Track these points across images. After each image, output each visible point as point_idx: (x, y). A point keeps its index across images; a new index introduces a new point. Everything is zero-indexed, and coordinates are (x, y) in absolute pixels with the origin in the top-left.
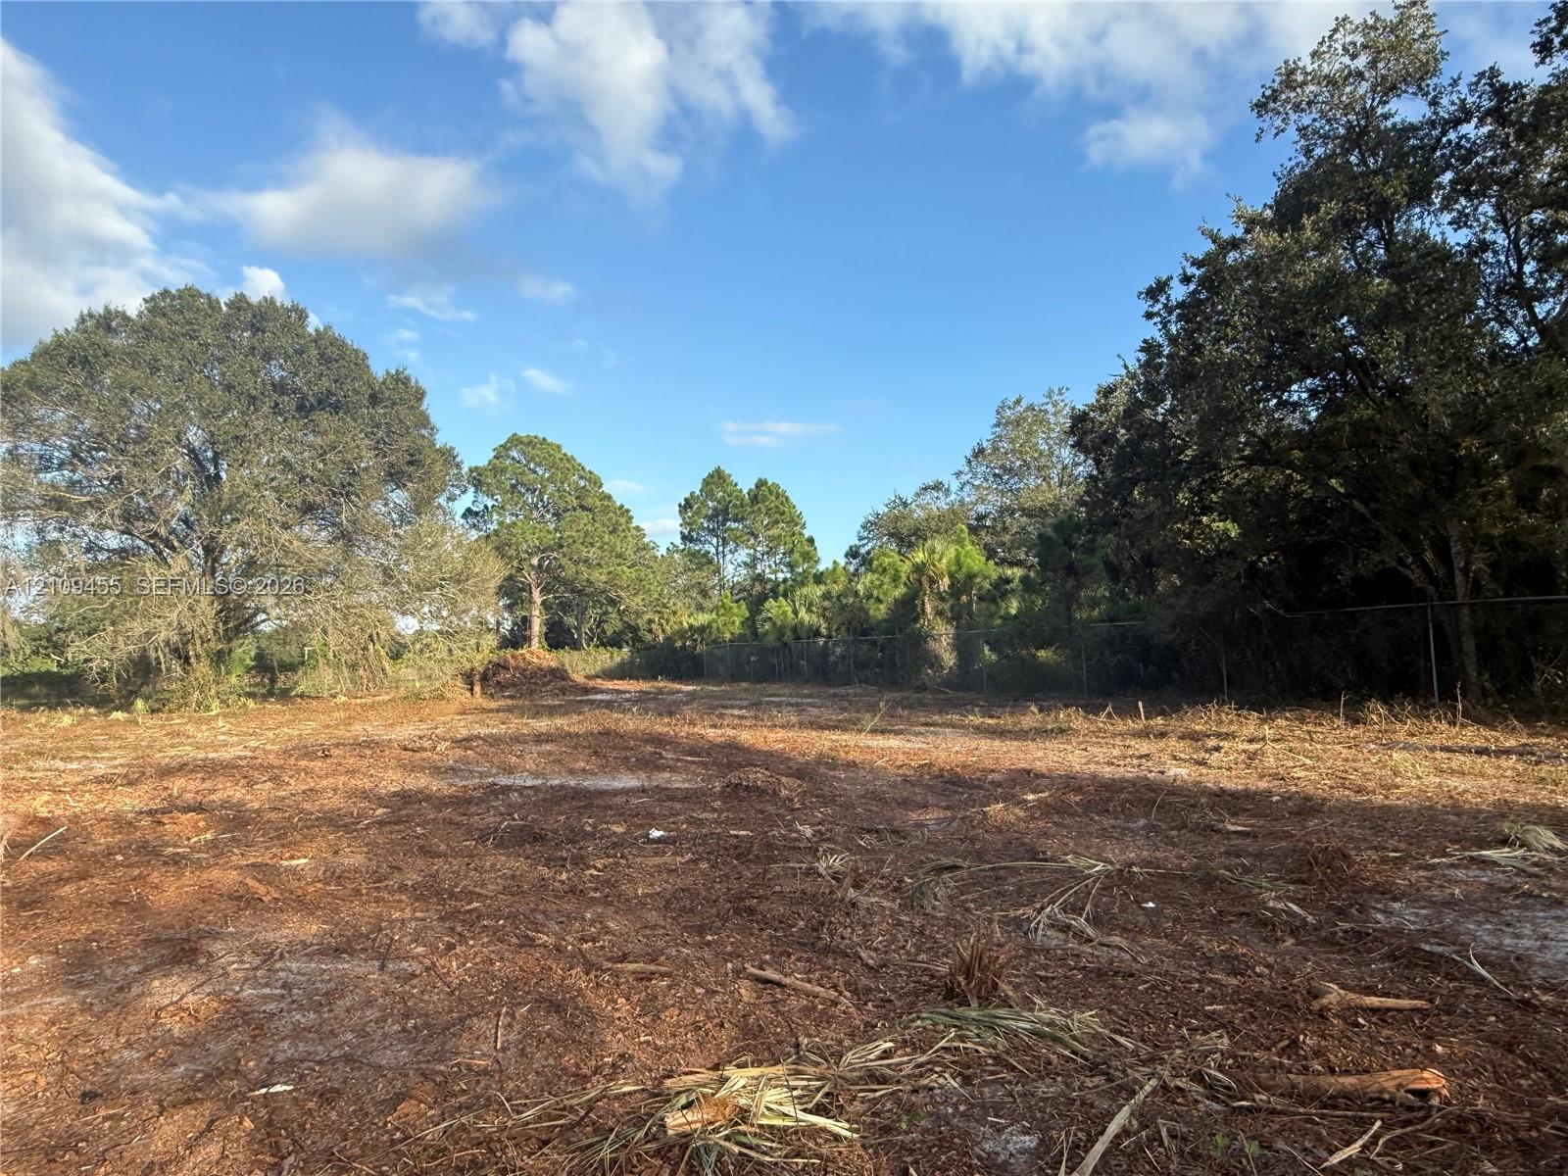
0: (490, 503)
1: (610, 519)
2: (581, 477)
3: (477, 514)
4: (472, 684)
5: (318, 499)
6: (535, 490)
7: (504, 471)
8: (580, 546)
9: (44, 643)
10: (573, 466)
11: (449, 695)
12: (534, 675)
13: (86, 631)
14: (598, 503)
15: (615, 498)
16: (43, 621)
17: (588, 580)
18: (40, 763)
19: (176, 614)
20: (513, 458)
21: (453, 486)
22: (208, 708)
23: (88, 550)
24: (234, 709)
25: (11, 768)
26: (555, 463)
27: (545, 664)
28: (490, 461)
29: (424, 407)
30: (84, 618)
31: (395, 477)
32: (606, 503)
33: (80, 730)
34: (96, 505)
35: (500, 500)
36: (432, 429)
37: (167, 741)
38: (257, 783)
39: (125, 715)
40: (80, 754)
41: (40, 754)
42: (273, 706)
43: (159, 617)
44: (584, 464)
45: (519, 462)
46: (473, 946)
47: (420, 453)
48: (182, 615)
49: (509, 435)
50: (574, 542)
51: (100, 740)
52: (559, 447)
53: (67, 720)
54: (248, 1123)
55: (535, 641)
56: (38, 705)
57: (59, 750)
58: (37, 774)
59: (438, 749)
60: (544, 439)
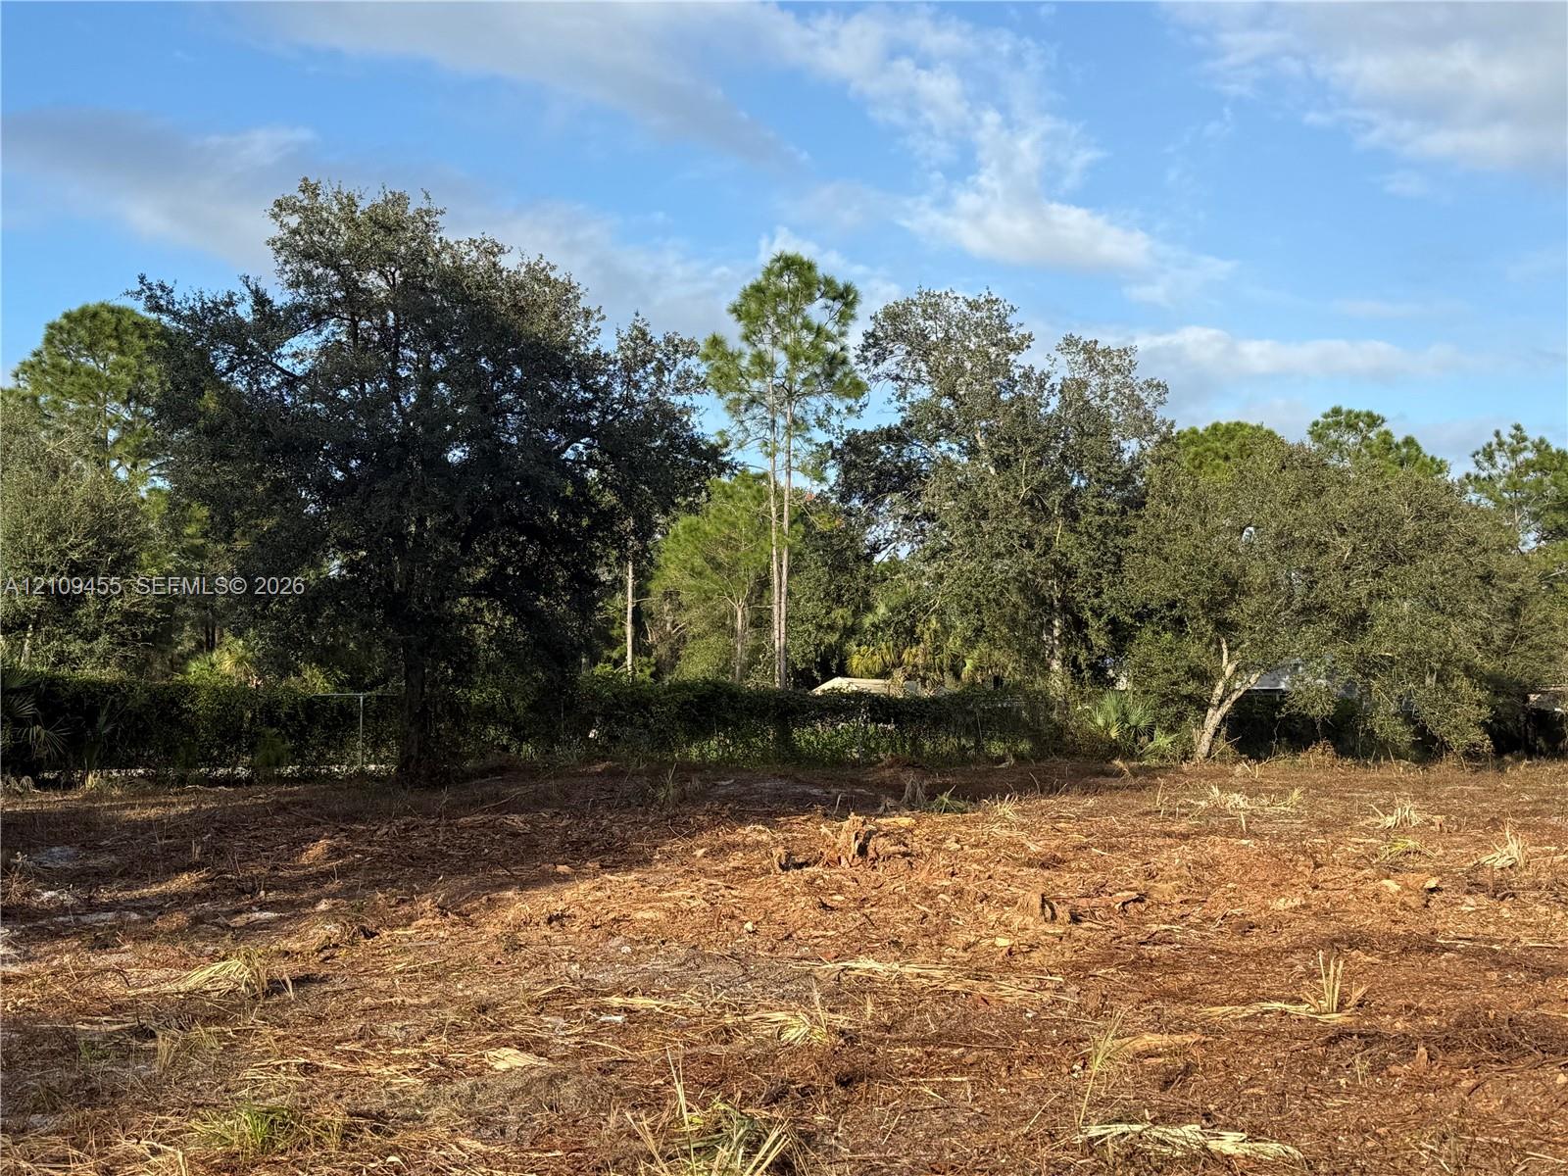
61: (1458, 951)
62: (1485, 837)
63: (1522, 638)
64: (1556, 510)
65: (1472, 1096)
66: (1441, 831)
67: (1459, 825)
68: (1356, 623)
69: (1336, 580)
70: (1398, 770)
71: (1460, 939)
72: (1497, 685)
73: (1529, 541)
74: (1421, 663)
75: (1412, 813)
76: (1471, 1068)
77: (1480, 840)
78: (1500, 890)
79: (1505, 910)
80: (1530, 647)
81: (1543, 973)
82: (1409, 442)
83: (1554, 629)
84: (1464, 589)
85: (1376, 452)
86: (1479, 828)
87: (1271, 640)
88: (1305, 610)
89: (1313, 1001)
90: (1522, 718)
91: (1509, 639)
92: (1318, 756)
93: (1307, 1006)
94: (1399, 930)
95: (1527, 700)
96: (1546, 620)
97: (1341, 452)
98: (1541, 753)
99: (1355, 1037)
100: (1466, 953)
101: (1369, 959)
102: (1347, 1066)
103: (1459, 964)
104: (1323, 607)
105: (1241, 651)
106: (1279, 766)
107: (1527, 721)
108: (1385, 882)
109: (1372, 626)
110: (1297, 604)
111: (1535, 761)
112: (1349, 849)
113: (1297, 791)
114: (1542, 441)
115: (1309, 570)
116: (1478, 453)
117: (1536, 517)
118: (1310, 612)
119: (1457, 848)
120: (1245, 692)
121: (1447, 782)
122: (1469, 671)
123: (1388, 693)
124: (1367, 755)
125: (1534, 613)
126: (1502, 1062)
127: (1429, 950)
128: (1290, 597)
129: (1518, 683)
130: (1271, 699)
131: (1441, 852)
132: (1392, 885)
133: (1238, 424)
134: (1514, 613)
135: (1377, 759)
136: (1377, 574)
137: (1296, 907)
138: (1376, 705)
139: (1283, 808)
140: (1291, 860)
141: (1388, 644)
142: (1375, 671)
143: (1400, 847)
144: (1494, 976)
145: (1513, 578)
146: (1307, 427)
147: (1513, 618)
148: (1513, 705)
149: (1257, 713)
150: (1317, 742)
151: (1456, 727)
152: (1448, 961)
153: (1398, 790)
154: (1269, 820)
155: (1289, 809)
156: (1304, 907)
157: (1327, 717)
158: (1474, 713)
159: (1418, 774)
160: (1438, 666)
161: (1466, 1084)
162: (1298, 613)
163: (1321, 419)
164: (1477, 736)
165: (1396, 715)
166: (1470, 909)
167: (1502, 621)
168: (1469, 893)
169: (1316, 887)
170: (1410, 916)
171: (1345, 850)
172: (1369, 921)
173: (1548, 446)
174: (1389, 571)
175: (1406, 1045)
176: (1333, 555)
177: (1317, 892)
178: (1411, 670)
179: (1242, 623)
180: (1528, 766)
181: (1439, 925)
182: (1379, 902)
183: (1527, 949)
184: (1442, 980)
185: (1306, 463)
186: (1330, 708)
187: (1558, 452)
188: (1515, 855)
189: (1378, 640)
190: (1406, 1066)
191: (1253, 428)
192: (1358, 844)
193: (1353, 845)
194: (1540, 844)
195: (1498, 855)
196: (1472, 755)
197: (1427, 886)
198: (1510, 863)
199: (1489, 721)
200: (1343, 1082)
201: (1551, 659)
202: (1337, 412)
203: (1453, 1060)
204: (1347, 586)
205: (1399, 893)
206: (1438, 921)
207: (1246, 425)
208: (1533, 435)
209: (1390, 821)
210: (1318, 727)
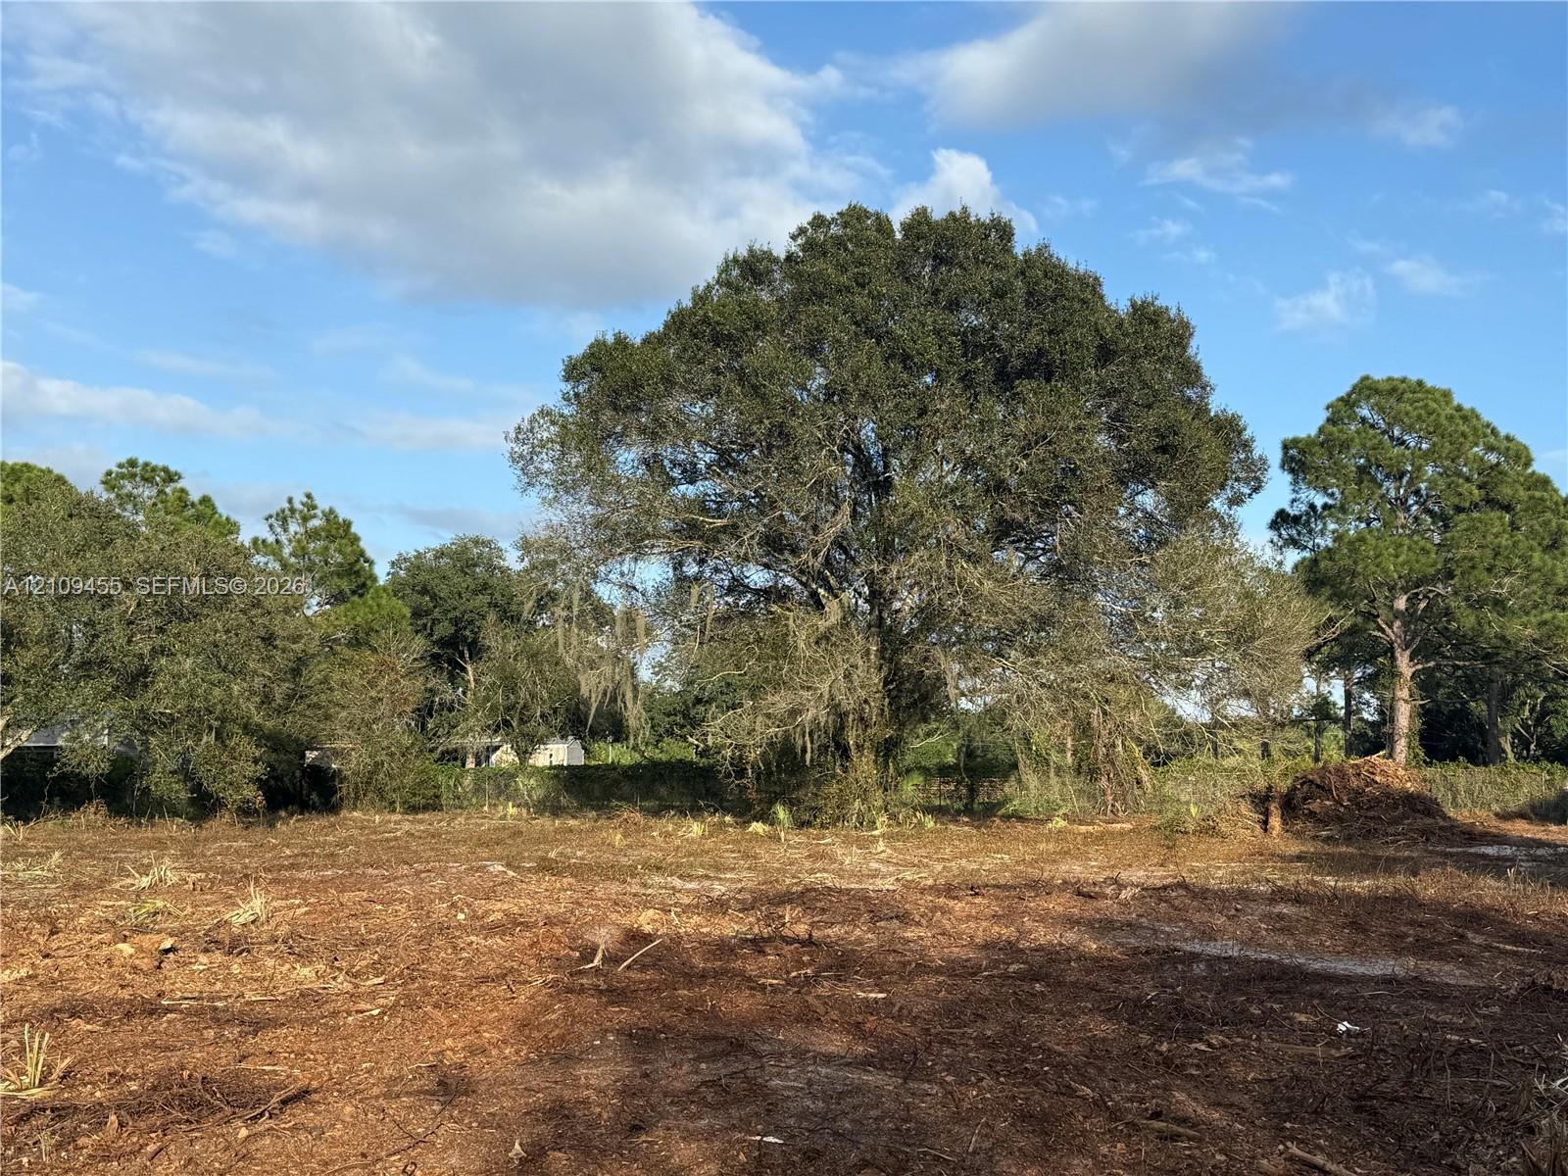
0: (1319, 500)
1: (1546, 523)
2: (1490, 449)
3: (1296, 520)
4: (1267, 813)
5: (1018, 516)
6: (1402, 475)
7: (1345, 446)
8: (1484, 576)
9: (679, 719)
10: (1475, 429)
11: (1224, 827)
12: (1375, 802)
13: (730, 703)
14: (1522, 494)
15: (1557, 483)
16: (678, 688)
17: (1503, 638)
18: (657, 879)
19: (827, 685)
20: (1364, 420)
21: (1237, 479)
22: (872, 824)
23: (730, 591)
24: (907, 829)
25: (624, 882)
26: (1438, 426)
27: (1397, 784)
28: (1321, 430)
29: (1191, 351)
30: (729, 685)
31: (1137, 472)
32: (1538, 494)
33: (709, 844)
34: (733, 531)
35: (1338, 495)
36: (1204, 388)
37: (808, 865)
38: (881, 920)
39: (767, 828)
40: (701, 872)
41: (658, 868)
42: (962, 829)
43: (809, 688)
44: (1495, 424)
45: (1372, 426)
46: (1003, 1083)
47: (1176, 434)
48: (835, 685)
49: (1355, 380)
50: (1473, 567)
51: (730, 858)
52: (1447, 395)
53: (696, 829)
54: (742, 1157)
55: (1401, 746)
56: (668, 808)
57: (679, 866)
58: (650, 891)
59: (1122, 896)
60: (1420, 383)
61: (181, 1012)
62: (235, 894)
63: (301, 697)
64: (339, 575)
65: (155, 1160)
66: (194, 890)
67: (213, 883)
68: (137, 679)
69: (118, 634)
70: (173, 828)
71: (186, 999)
72: (275, 742)
73: (313, 606)
74: (201, 720)
75: (168, 873)
76: (159, 1132)
77: (230, 897)
78: (236, 946)
79: (236, 966)
80: (309, 706)
81: (258, 1026)
82: (206, 500)
83: (331, 689)
84: (246, 648)
85: (172, 509)
86: (230, 885)
87: (47, 695)
88: (85, 665)
89: (13, 1077)
90: (298, 774)
91: (289, 697)
92: (91, 817)
93: (7, 1083)
94: (125, 994)
95: (303, 756)
96: (325, 680)
97: (135, 506)
98: (314, 808)
99: (48, 1112)
100: (189, 1012)
101: (89, 1027)
102: (34, 1144)
103: (179, 1025)
104: (103, 662)
105: (13, 706)
106: (49, 827)
107: (303, 777)
108: (121, 946)
109: (153, 682)
110: (76, 657)
111: (307, 815)
112: (97, 913)
113: (57, 854)
114: (331, 511)
115: (90, 624)
116: (271, 516)
117: (320, 583)
118: (87, 668)
119: (208, 905)
120: (15, 749)
121: (216, 839)
122: (247, 729)
123: (166, 750)
124: (141, 814)
125: (314, 674)
126: (191, 1123)
127: (151, 1013)
128: (70, 649)
129: (296, 740)
130: (46, 756)
131: (189, 909)
132: (126, 949)
133: (26, 465)
134: (296, 672)
135: (152, 817)
136: (161, 630)
137: (21, 979)
138: (155, 762)
139: (39, 872)
140: (25, 929)
141: (168, 701)
142: (154, 728)
143: (149, 907)
144: (210, 1034)
145: (296, 639)
146: (101, 476)
147: (294, 678)
148: (289, 762)
149: (28, 771)
150: (90, 800)
151: (231, 784)
152: (169, 1022)
153: (166, 848)
154: (22, 886)
155: (44, 873)
156: (30, 977)
157: (102, 775)
158: (250, 770)
159: (191, 831)
160: (216, 724)
161: (151, 1148)
162: (77, 667)
163: (115, 469)
164: (250, 792)
165: (173, 773)
166: (202, 968)
167: (284, 681)
168: (206, 951)
169: (47, 956)
170: (139, 979)
171: (92, 914)
172: (96, 988)
173: (336, 517)
174: (173, 629)
175: (97, 1114)
176: (117, 609)
177: (47, 961)
178: (191, 727)
179: (16, 676)
180: (298, 821)
181: (167, 987)
182: (110, 967)
183: (248, 1003)
184: (158, 1042)
185: (94, 511)
186: (105, 766)
187: (344, 521)
188: (258, 911)
189: (157, 697)
190: (95, 1137)
191: (42, 471)
192: (107, 907)
193: (102, 907)
194: (286, 898)
195: (242, 911)
196: (245, 811)
197: (162, 947)
198: (252, 918)
199: (264, 777)
200: (25, 1160)
201: (328, 717)
202: (132, 463)
203: (142, 1125)
204: (129, 641)
205: (131, 956)
206: (167, 983)
207: (35, 468)
208: (323, 505)
209: (145, 882)
210: (92, 786)
